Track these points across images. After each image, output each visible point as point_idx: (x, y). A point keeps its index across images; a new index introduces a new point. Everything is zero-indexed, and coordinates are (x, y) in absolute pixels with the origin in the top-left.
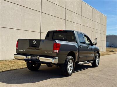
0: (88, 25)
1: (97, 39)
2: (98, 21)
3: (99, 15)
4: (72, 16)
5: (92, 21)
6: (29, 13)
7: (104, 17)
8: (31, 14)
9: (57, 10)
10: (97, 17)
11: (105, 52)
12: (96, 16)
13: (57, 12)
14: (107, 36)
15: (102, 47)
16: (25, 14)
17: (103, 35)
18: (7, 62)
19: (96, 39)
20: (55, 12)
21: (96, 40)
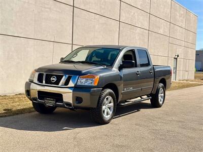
0: (161, 31)
1: (178, 56)
2: (181, 23)
3: (182, 13)
4: (132, 14)
5: (169, 23)
6: (50, 8)
7: (191, 16)
8: (55, 9)
9: (104, 3)
10: (180, 16)
11: (192, 81)
12: (178, 15)
13: (103, 7)
14: (197, 51)
15: (186, 71)
16: (43, 9)
17: (190, 50)
18: (5, 99)
19: (176, 57)
20: (101, 7)
21: (176, 59)
